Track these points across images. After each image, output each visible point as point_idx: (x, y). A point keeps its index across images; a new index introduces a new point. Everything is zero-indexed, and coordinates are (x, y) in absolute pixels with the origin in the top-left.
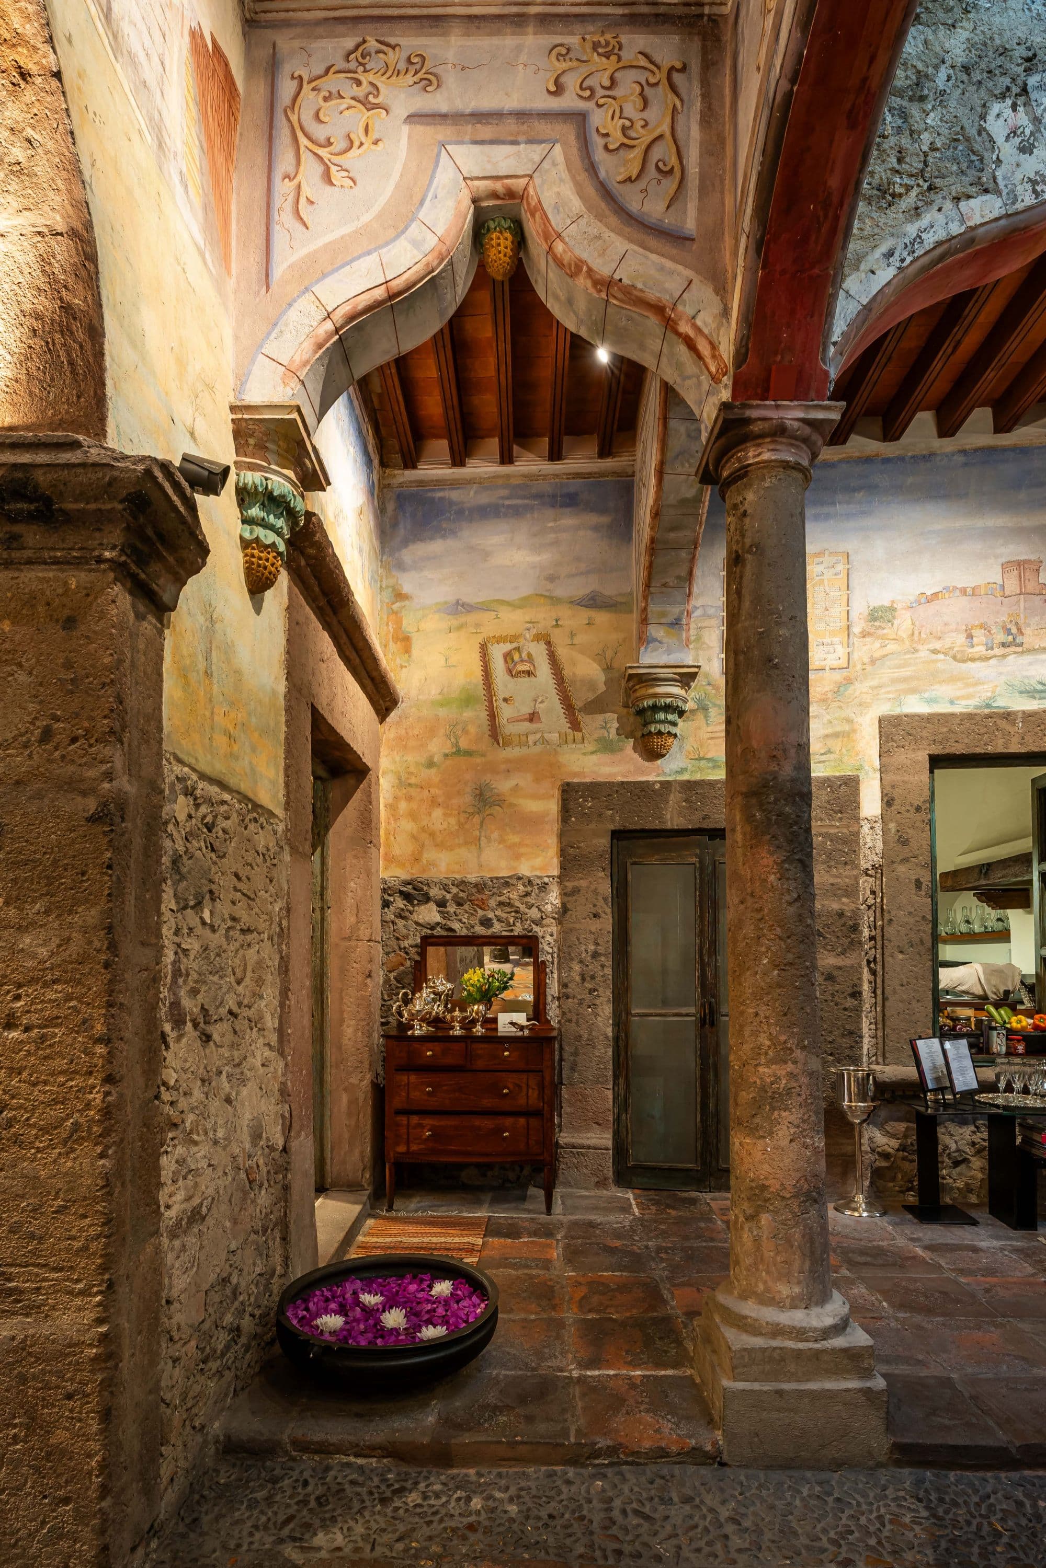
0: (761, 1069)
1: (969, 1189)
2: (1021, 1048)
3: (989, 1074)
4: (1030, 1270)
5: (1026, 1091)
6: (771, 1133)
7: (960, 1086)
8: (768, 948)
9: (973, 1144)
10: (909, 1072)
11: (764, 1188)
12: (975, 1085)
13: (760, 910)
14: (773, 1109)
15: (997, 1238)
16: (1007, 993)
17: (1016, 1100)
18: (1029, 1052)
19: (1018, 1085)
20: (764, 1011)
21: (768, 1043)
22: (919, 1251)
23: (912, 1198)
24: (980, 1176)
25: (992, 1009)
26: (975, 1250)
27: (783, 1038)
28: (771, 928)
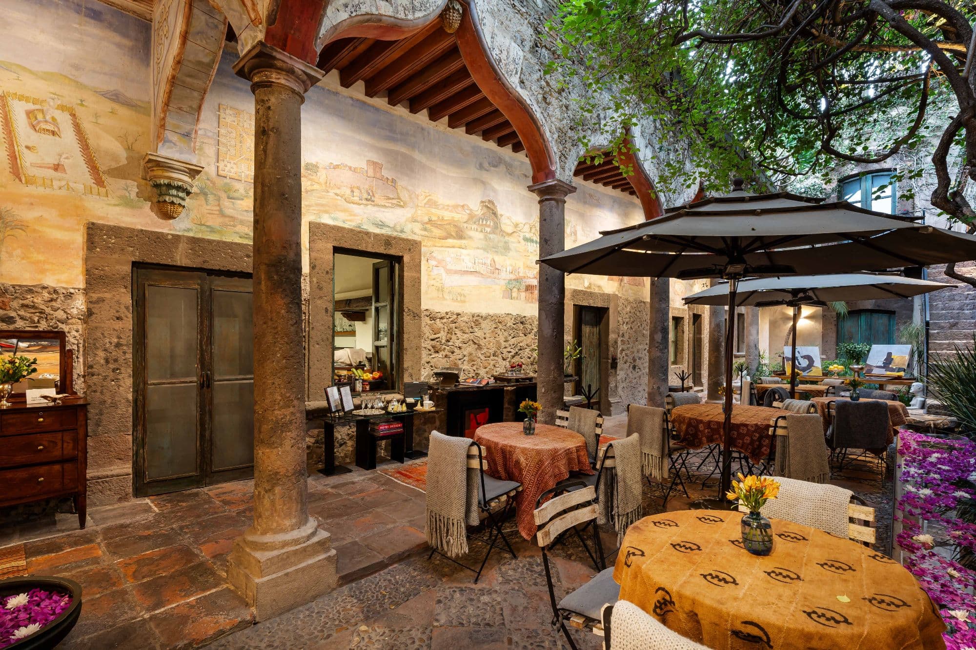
0: (276, 412)
1: (346, 456)
2: (368, 388)
3: (357, 401)
4: (377, 486)
5: (372, 407)
6: (281, 445)
7: (346, 409)
8: (280, 348)
9: (348, 434)
10: (324, 404)
11: (277, 473)
12: (352, 407)
13: (276, 328)
14: (282, 432)
15: (361, 475)
16: (360, 362)
17: (369, 412)
18: (372, 390)
19: (369, 406)
20: (277, 381)
21: (280, 398)
22: (330, 490)
23: (320, 466)
24: (351, 449)
25: (354, 370)
26: (353, 483)
27: (288, 395)
28: (282, 338)
